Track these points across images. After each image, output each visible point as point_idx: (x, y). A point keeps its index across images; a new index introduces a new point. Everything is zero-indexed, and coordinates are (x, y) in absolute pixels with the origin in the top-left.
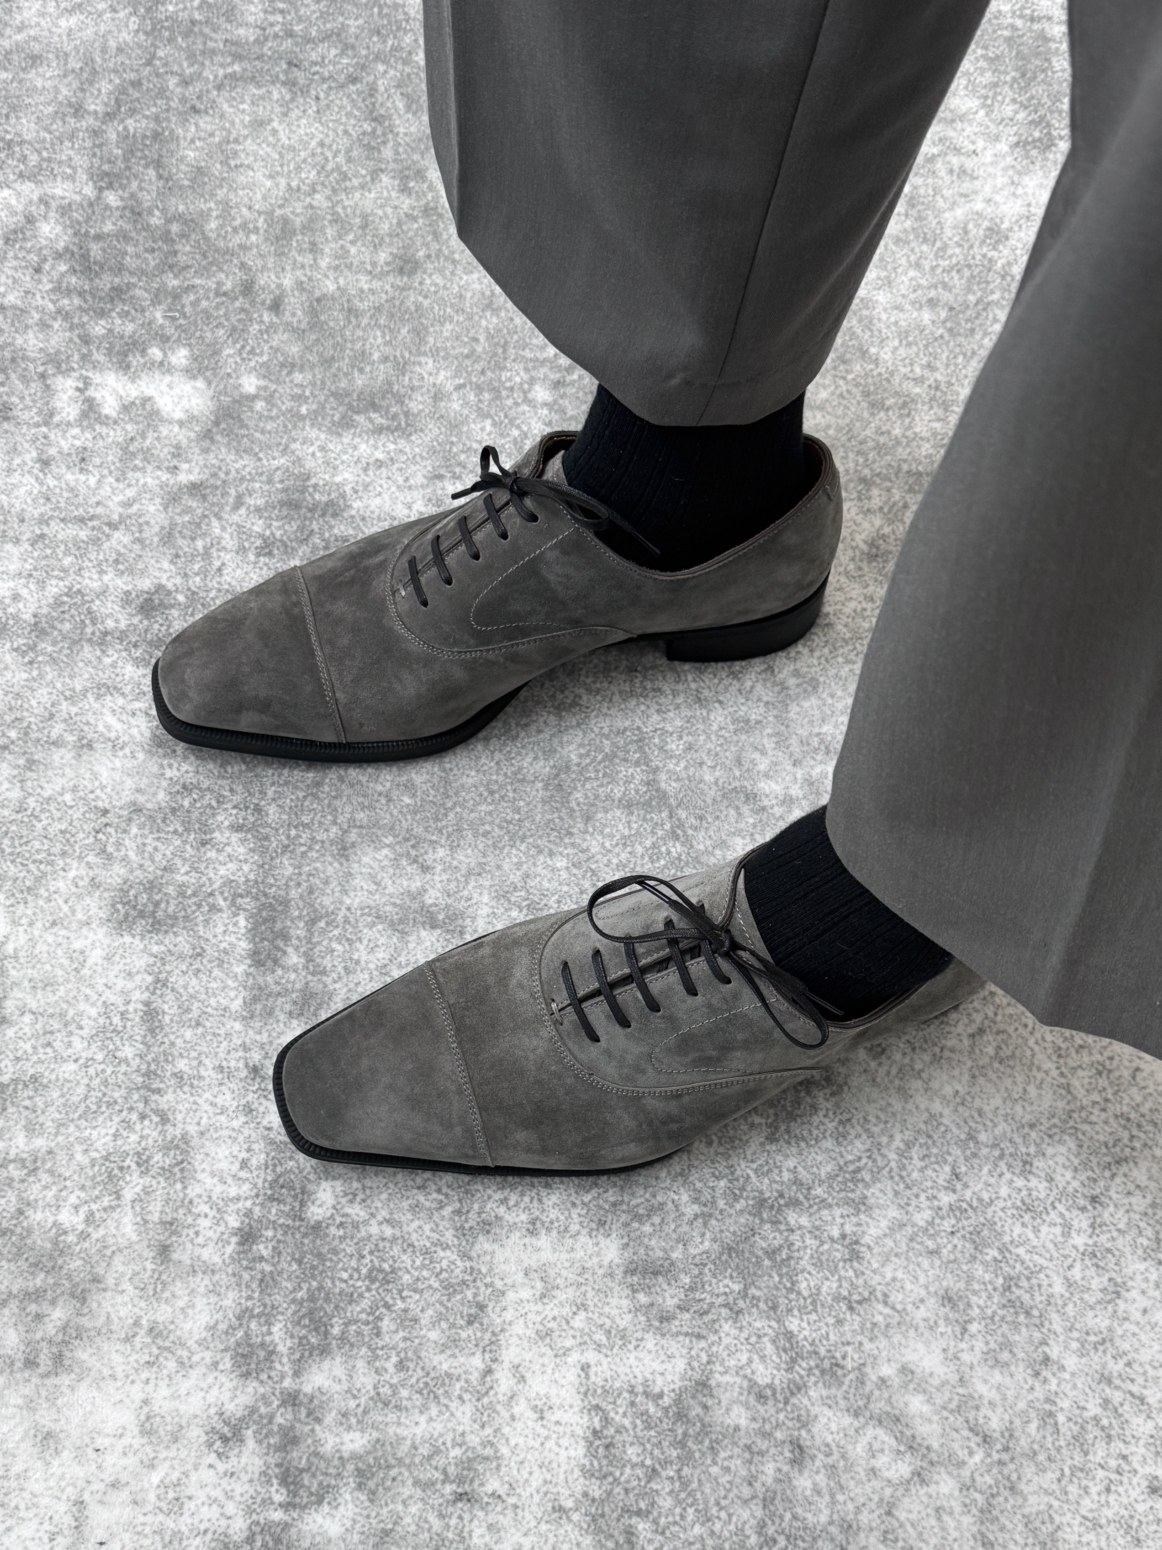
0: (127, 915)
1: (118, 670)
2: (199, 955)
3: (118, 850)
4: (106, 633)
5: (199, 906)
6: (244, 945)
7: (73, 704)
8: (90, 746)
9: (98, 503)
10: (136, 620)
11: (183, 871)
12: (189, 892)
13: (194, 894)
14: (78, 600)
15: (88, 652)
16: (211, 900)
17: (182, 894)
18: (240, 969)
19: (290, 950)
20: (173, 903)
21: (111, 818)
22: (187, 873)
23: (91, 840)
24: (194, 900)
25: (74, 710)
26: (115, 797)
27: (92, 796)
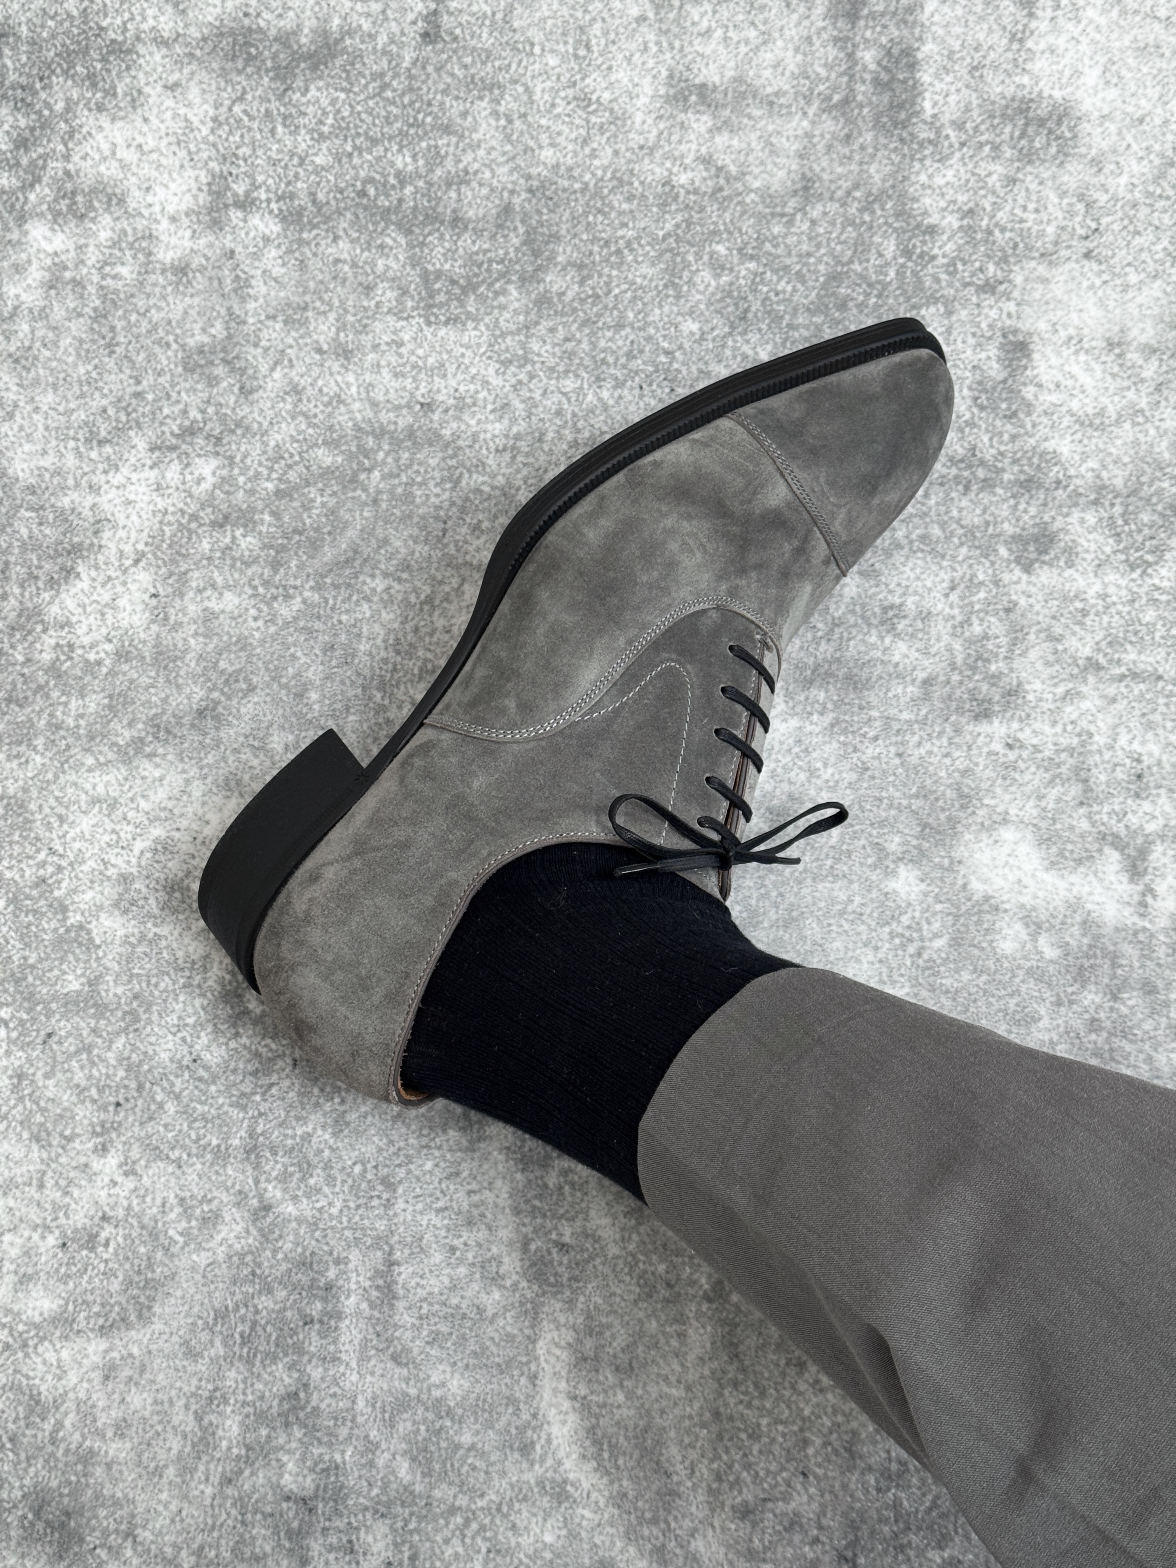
0: (1059, 122)
1: (1079, 449)
2: (976, 68)
3: (1071, 205)
4: (1096, 502)
5: (976, 129)
6: (925, 77)
7: (1133, 405)
8: (1111, 345)
9: (1114, 700)
10: (1059, 524)
11: (995, 177)
12: (987, 149)
13: (981, 145)
14: (1134, 555)
15: (1118, 478)
16: (964, 137)
17: (996, 148)
18: (928, 48)
19: (873, 67)
20: (1006, 137)
21: (1081, 247)
22: (989, 174)
23: (1105, 221)
24: (983, 138)
25: (1131, 395)
26: (1076, 274)
27: (1105, 277)
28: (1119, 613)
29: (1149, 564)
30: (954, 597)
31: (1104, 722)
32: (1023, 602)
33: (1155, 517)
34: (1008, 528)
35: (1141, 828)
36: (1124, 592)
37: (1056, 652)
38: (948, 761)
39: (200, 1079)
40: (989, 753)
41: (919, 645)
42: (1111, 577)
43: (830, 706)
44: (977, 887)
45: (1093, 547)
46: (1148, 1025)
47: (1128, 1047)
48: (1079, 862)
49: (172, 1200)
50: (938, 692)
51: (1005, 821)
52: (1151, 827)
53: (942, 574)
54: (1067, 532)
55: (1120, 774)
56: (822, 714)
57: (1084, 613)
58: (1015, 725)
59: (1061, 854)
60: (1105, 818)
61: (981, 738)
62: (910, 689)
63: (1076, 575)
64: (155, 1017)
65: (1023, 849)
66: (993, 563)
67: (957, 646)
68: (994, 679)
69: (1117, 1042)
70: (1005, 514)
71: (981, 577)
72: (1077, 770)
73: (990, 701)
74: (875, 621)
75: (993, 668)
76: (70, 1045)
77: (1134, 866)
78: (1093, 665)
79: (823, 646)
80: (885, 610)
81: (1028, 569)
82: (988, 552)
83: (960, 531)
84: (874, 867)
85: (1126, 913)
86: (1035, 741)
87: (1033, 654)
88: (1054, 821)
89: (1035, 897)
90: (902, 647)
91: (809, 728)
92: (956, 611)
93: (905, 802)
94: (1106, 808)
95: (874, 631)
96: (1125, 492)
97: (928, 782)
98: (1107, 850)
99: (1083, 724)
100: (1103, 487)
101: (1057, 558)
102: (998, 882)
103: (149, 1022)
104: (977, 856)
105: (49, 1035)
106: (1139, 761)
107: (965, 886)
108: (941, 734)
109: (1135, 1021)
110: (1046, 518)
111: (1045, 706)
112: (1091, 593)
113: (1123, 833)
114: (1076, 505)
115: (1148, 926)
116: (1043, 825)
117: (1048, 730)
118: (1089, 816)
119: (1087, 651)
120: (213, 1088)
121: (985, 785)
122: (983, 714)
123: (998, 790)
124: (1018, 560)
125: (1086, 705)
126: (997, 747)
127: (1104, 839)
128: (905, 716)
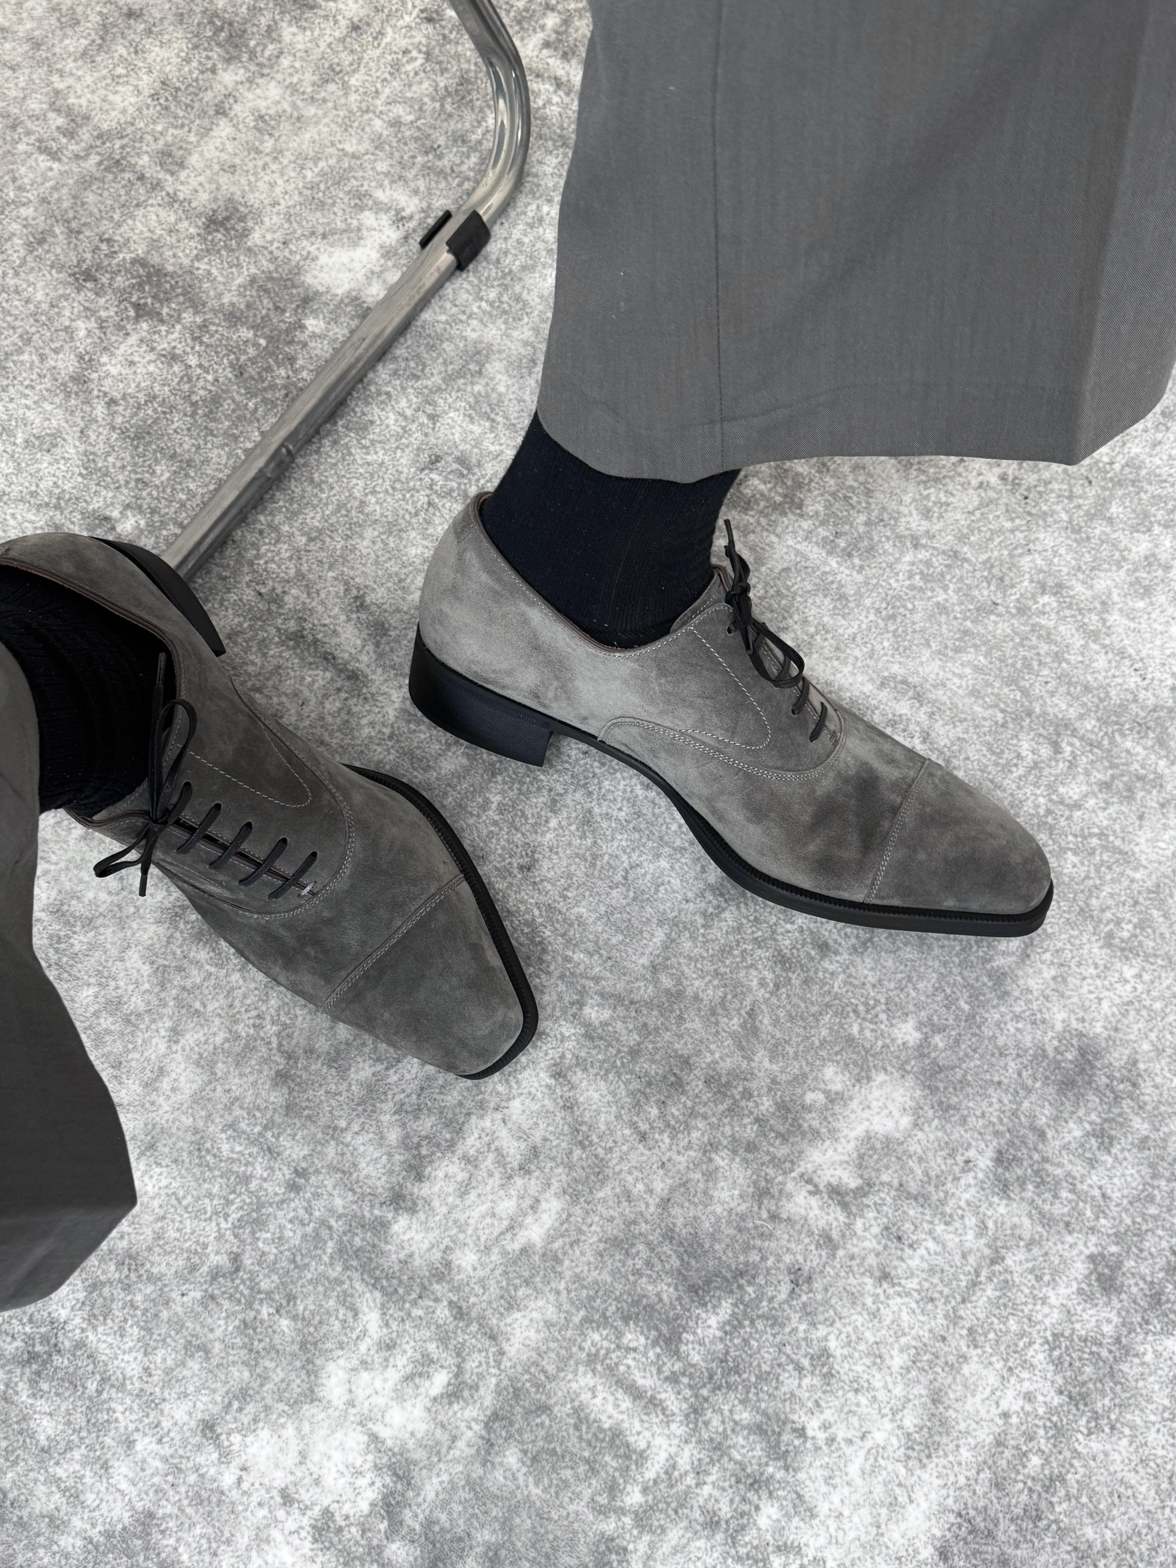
10: (1115, 1302)
14: (1064, 1343)
15: (1129, 1369)
28: (1026, 1303)
29: (1052, 1349)
30: (1096, 1192)
31: (952, 1240)
32: (1069, 1239)
33: (1085, 1377)
34: (1130, 1264)
35: (862, 1216)
36: (1040, 1317)
37: (1021, 1238)
38: (978, 1113)
39: (1016, 548)
40: (969, 1145)
41: (1073, 1146)
42: (1056, 1316)
43: (1059, 1057)
44: (881, 1077)
45: (1085, 1316)
46: (728, 1130)
47: (721, 1108)
48: (861, 1157)
49: (951, 499)
50: (1032, 1138)
51: (916, 1125)
52: (859, 1224)
53: (1118, 1194)
54: (1106, 1304)
55: (908, 1226)
56: (1056, 1049)
57: (1039, 1278)
58: (981, 1175)
59: (873, 1148)
60: (882, 1195)
61: (983, 1145)
62: (1044, 1119)
63: (1069, 1291)
64: (1069, 542)
65: (890, 1125)
66: (1109, 1236)
67: (1059, 1171)
68: (1022, 1182)
69: (728, 1102)
70: (1142, 1268)
71: (1103, 1221)
72: (926, 1197)
73: (1007, 1169)
74: (1106, 1126)
75: (1030, 1187)
76: (1077, 490)
77: (838, 1193)
78: (996, 1259)
79: (1104, 1080)
80: (1111, 1138)
81: (1092, 1258)
82: (1118, 1238)
83: (1144, 1227)
84: (930, 1019)
85: (809, 1166)
86: (963, 1182)
87: (1026, 1222)
88: (898, 1158)
89: (853, 1112)
90: (1078, 1133)
91: (1050, 1034)
92: (1085, 1187)
93: (964, 1066)
94: (889, 1200)
95: (1098, 1120)
96: (1116, 1367)
97: (970, 1090)
98: (859, 1181)
99: (957, 1224)
100: (1127, 1353)
101: (1090, 1285)
102: (876, 1093)
103: (1068, 538)
104: (901, 1091)
105: (1090, 482)
106: (911, 1246)
107: (886, 1070)
108: (1001, 1120)
109: (735, 1124)
110: (1124, 1296)
111: (984, 1206)
112: (1051, 1293)
113: (865, 1201)
114: (1124, 1325)
115: (793, 1174)
116: (900, 1150)
117: (966, 1196)
118: (890, 1184)
119: (1009, 1262)
120: (1006, 552)
121: (948, 1126)
122: (1000, 1159)
123: (940, 1134)
124: (1102, 1255)
125: (970, 1235)
126: (972, 1154)
127: (868, 1184)
128: (1026, 1104)
